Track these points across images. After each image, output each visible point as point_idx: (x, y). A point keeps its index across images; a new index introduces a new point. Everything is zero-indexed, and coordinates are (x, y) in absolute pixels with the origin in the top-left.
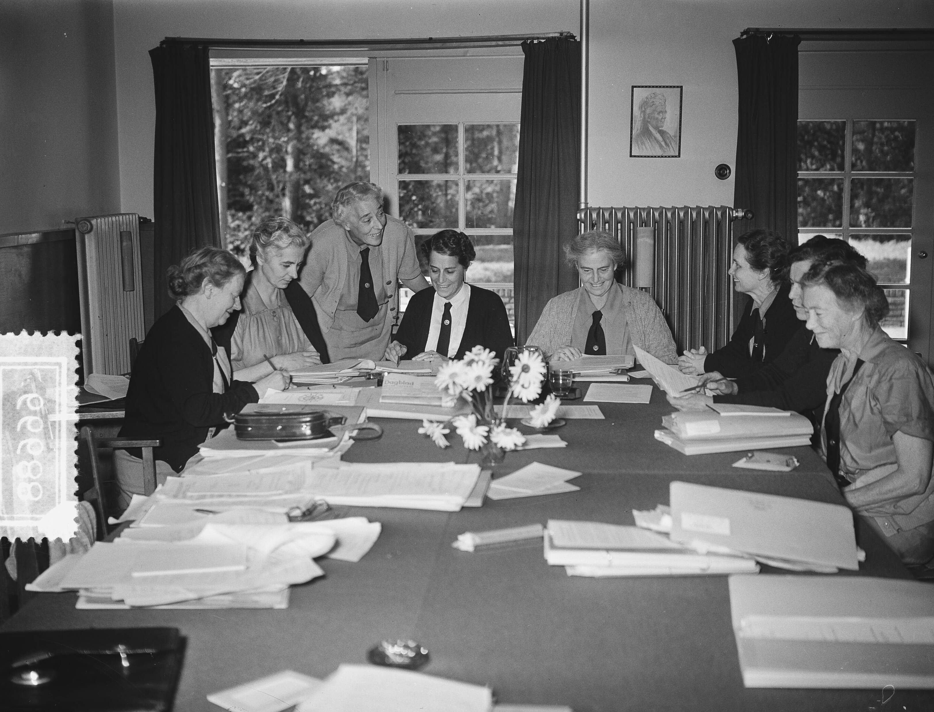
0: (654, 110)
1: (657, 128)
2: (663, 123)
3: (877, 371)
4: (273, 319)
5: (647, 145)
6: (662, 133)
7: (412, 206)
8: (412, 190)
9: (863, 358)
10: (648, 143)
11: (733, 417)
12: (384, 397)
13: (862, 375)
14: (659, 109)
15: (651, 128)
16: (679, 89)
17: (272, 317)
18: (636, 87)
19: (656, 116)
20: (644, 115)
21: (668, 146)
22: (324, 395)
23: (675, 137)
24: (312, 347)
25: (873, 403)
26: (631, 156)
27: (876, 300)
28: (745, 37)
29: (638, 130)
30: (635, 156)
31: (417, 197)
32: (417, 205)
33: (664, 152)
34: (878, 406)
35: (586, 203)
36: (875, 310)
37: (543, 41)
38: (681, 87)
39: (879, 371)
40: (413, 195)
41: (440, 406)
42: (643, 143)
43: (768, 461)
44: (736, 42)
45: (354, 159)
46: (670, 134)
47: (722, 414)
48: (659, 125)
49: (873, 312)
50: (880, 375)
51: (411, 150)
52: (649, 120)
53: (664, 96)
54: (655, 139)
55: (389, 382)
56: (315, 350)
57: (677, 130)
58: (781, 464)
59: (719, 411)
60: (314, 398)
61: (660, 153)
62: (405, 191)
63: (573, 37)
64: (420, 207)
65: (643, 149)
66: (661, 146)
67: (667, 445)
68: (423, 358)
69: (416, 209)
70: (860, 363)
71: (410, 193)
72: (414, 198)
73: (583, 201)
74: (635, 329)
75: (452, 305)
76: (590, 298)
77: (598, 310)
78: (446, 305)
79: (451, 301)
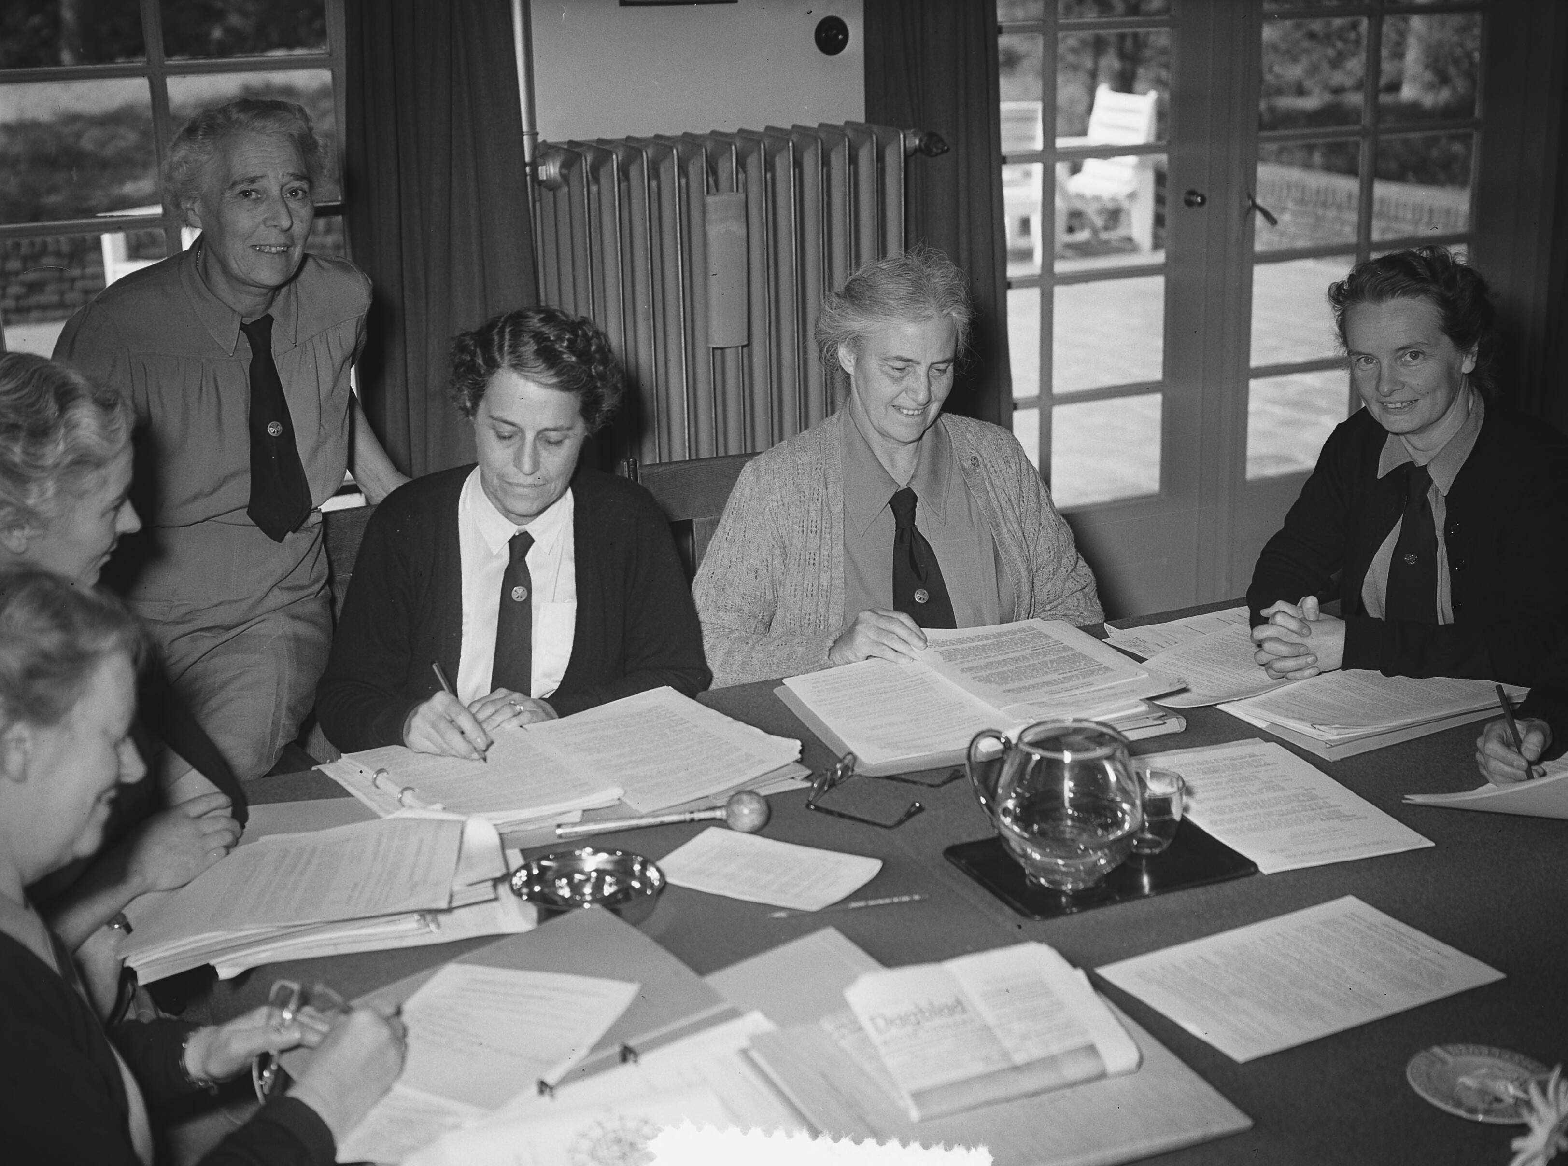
12: (920, 1097)
30: (633, 4)
41: (1102, 1076)
73: (525, 127)
74: (1005, 530)
75: (532, 541)
76: (872, 452)
77: (903, 486)
78: (512, 542)
79: (533, 528)
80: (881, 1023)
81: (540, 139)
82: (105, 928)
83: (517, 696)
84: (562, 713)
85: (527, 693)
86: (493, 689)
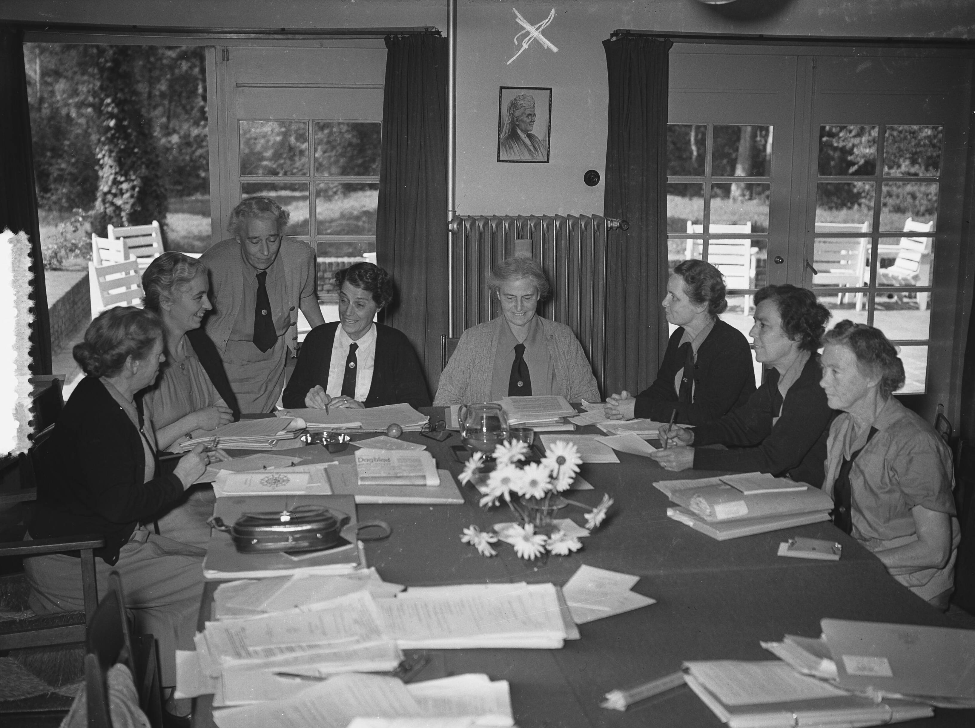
0: (523, 113)
1: (525, 131)
2: (532, 126)
3: (894, 443)
4: (183, 373)
5: (515, 150)
6: (530, 136)
7: (135, 159)
8: (134, 140)
9: (876, 427)
10: (516, 147)
11: (756, 495)
12: (363, 479)
13: (877, 444)
14: (528, 112)
15: (519, 132)
16: (548, 91)
17: (181, 371)
18: (504, 88)
19: (525, 119)
20: (513, 118)
21: (537, 151)
22: (290, 476)
23: (544, 141)
24: (222, 400)
25: (891, 474)
26: (499, 161)
27: (895, 371)
28: (614, 39)
29: (506, 133)
30: (503, 161)
31: (139, 150)
32: (140, 158)
33: (533, 157)
34: (896, 476)
35: (454, 212)
36: (892, 380)
37: (407, 36)
38: (551, 89)
39: (896, 442)
40: (135, 147)
41: (425, 485)
42: (511, 147)
43: (814, 549)
44: (606, 43)
45: (38, 94)
46: (539, 138)
47: (746, 493)
48: (528, 129)
49: (889, 382)
50: (898, 447)
51: (131, 97)
52: (517, 123)
53: (533, 99)
54: (524, 143)
55: (363, 460)
56: (225, 405)
57: (545, 135)
58: (827, 551)
59: (741, 490)
60: (279, 481)
61: (529, 158)
62: (126, 143)
63: (439, 33)
64: (144, 160)
65: (511, 154)
66: (529, 150)
67: (688, 526)
68: (338, 405)
69: (139, 163)
70: (873, 431)
71: (132, 145)
72: (136, 150)
73: (450, 208)
74: (559, 364)
75: (358, 347)
76: (511, 330)
77: (521, 343)
78: (351, 346)
79: (358, 342)
80: (361, 460)
81: (457, 214)
82: (184, 437)
83: (349, 398)
84: (366, 407)
85: (353, 397)
86: (342, 395)
